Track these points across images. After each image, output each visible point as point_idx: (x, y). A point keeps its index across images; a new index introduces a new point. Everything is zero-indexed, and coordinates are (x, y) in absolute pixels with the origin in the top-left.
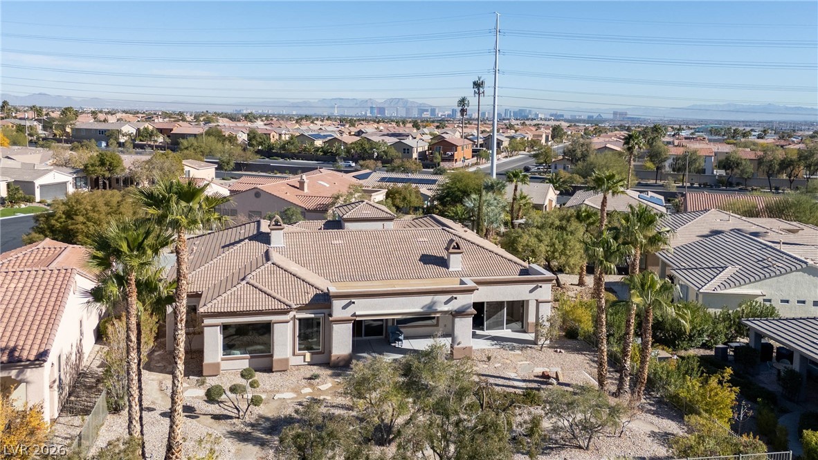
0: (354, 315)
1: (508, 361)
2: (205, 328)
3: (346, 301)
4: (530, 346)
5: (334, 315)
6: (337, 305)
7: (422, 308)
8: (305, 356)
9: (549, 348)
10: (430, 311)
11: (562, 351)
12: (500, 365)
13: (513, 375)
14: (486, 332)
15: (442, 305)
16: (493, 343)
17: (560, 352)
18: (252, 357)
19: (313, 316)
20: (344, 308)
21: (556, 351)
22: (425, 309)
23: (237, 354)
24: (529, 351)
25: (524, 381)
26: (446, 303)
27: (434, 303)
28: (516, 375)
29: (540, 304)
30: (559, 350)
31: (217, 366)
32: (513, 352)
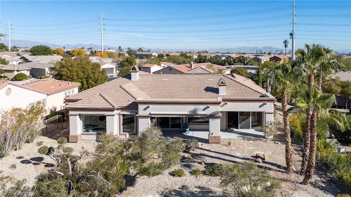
0: (150, 114)
1: (242, 146)
2: (70, 116)
3: (145, 106)
4: (261, 139)
5: (139, 113)
6: (141, 107)
7: (189, 112)
8: (126, 135)
9: (272, 141)
10: (194, 114)
11: (279, 143)
12: (235, 148)
13: (238, 154)
14: (240, 130)
15: (201, 111)
16: (240, 136)
17: (277, 143)
18: (97, 134)
19: (129, 113)
20: (145, 109)
21: (275, 143)
22: (191, 113)
23: (91, 132)
24: (258, 142)
25: (243, 159)
26: (204, 110)
27: (195, 110)
28: (241, 154)
29: (266, 114)
30: (277, 142)
31: (76, 137)
32: (248, 142)
